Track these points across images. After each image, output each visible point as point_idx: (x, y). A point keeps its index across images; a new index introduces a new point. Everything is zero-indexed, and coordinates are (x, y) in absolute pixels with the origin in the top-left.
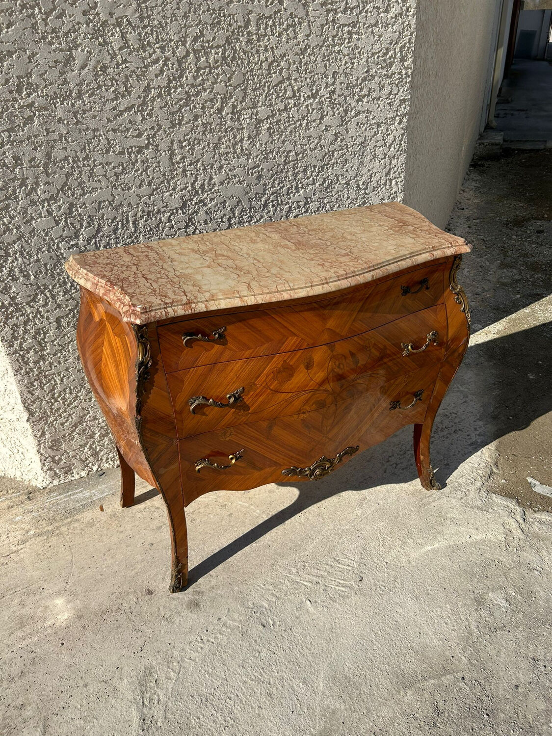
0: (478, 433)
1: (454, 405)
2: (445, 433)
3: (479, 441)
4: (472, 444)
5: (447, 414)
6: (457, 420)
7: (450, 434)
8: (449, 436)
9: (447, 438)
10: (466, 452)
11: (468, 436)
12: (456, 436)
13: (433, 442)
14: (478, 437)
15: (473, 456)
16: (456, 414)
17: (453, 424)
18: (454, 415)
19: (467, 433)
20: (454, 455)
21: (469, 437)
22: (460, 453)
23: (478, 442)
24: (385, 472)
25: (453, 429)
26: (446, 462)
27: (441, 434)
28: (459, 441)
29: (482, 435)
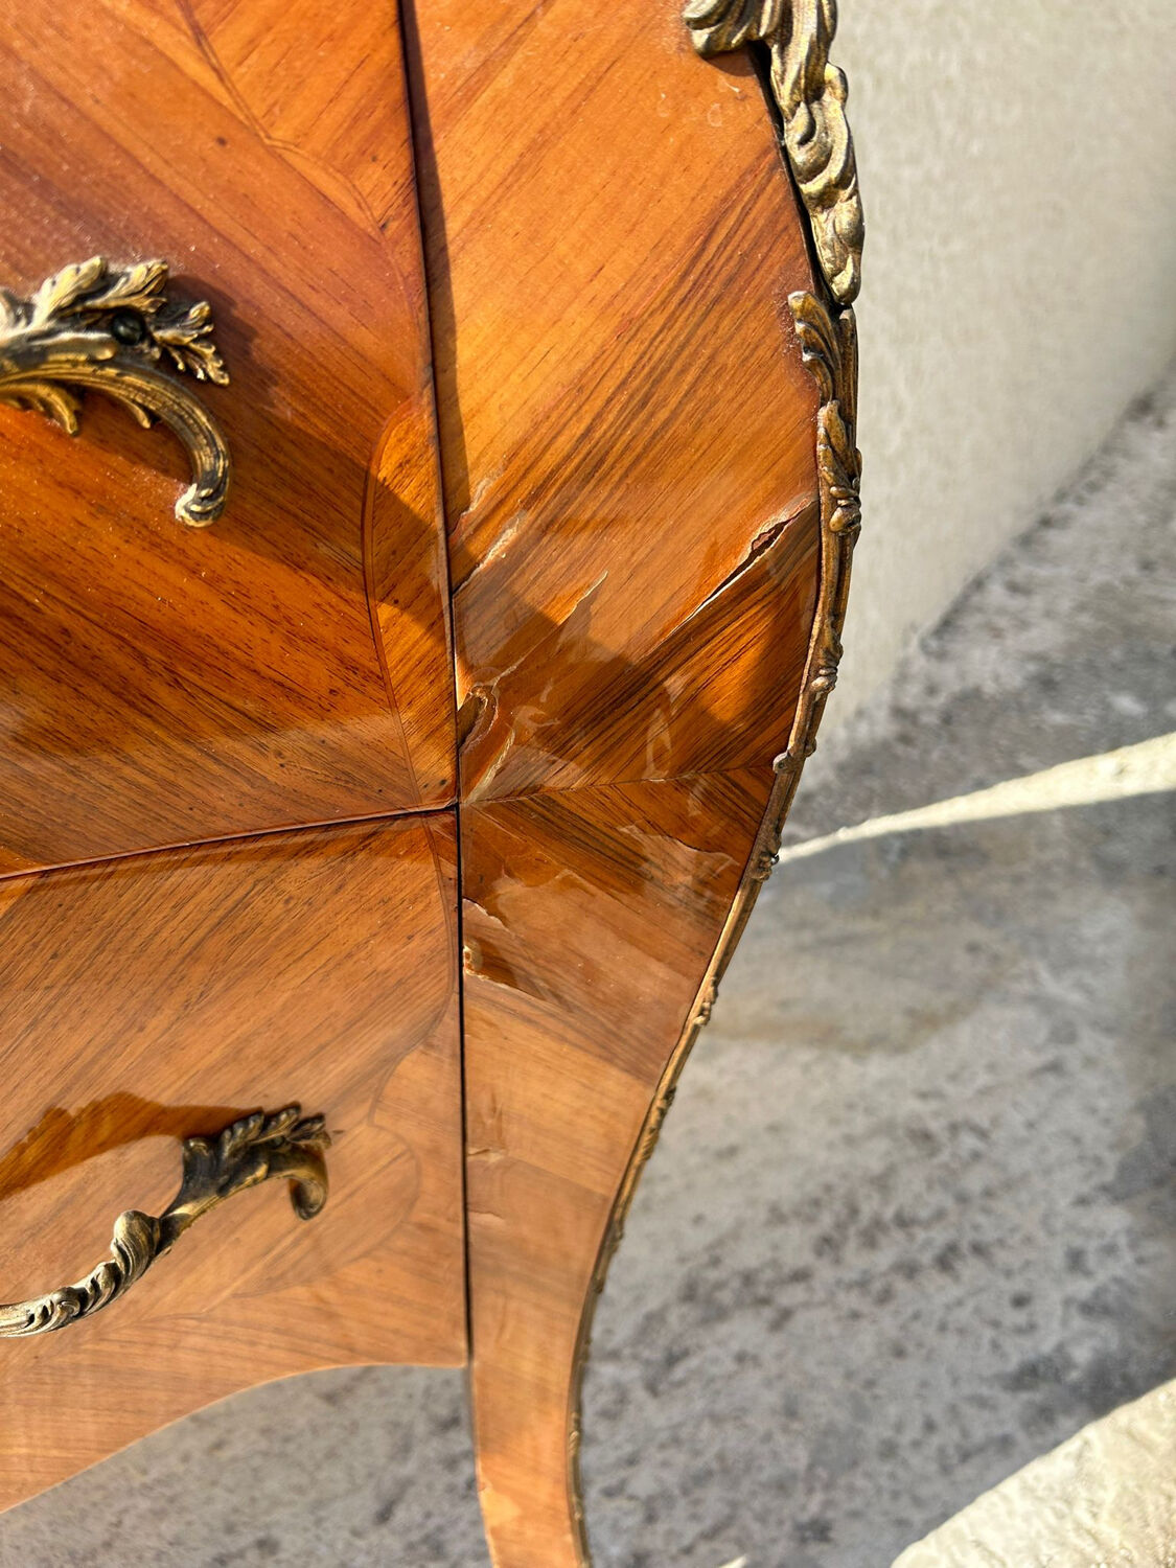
0: (1083, 1288)
1: (983, 1079)
2: (884, 1258)
3: (1082, 1355)
4: (1028, 1376)
5: (936, 1126)
6: (974, 1181)
7: (910, 1270)
8: (901, 1285)
9: (885, 1297)
10: (979, 1434)
11: (1020, 1301)
12: (940, 1291)
13: (786, 1315)
14: (1078, 1322)
15: (1010, 1486)
16: (982, 1134)
17: (949, 1203)
18: (969, 1142)
19: (1018, 1285)
20: (889, 1450)
21: (1020, 1317)
22: (936, 1440)
23: (1069, 1364)
24: (384, 1516)
25: (940, 1236)
26: (814, 1506)
27: (856, 1259)
28: (951, 1341)
29: (1106, 1311)
